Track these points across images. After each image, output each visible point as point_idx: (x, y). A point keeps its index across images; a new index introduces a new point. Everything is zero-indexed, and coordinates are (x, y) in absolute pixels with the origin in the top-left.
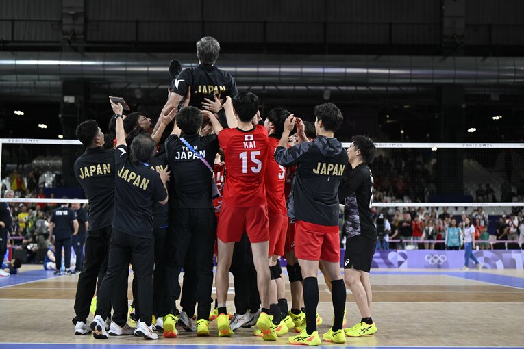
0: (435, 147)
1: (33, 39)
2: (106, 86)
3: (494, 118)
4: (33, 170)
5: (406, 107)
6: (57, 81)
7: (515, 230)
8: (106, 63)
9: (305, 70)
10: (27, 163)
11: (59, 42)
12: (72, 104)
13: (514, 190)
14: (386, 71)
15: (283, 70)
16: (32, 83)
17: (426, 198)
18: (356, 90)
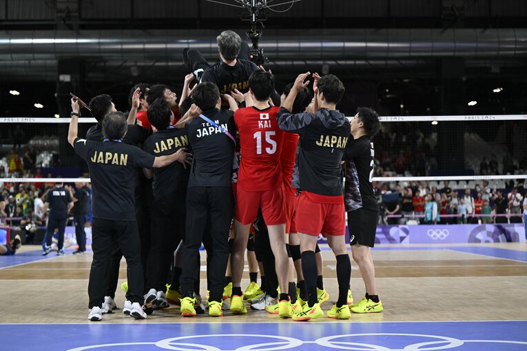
0: (435, 120)
1: (27, 18)
2: (102, 64)
3: (495, 91)
4: (29, 150)
5: (405, 81)
6: (52, 59)
7: (519, 204)
8: (102, 41)
9: (304, 45)
10: (24, 143)
11: (53, 20)
12: (68, 83)
13: (516, 163)
14: (385, 45)
15: (281, 45)
16: (27, 62)
17: (427, 172)
18: (355, 64)
